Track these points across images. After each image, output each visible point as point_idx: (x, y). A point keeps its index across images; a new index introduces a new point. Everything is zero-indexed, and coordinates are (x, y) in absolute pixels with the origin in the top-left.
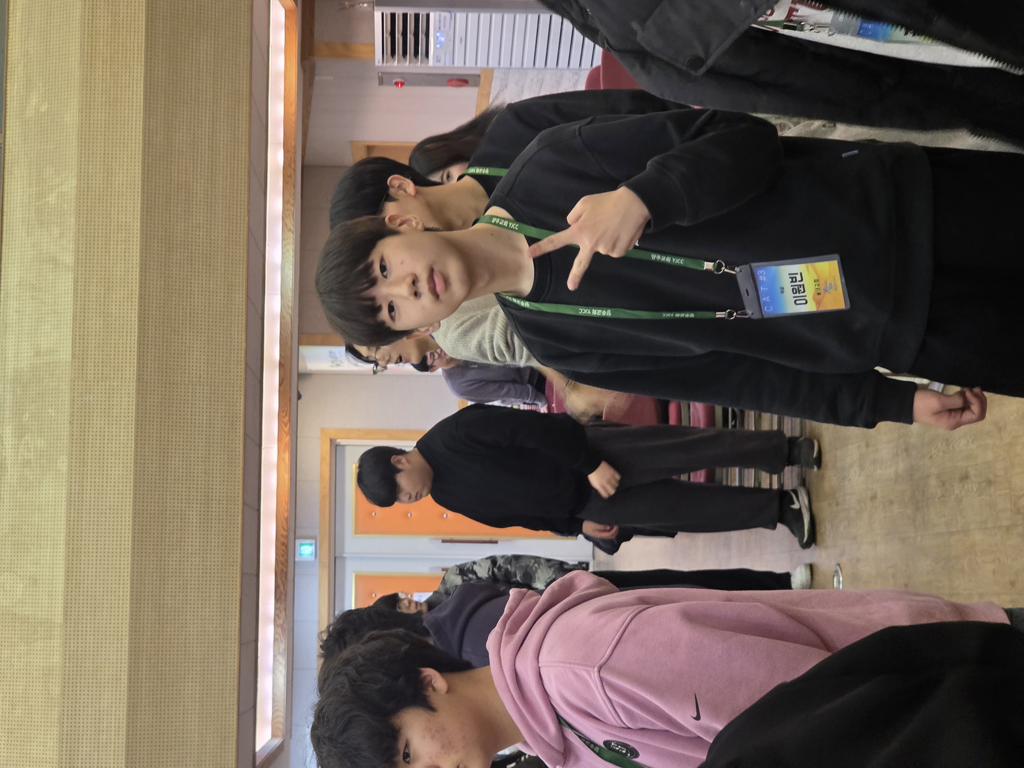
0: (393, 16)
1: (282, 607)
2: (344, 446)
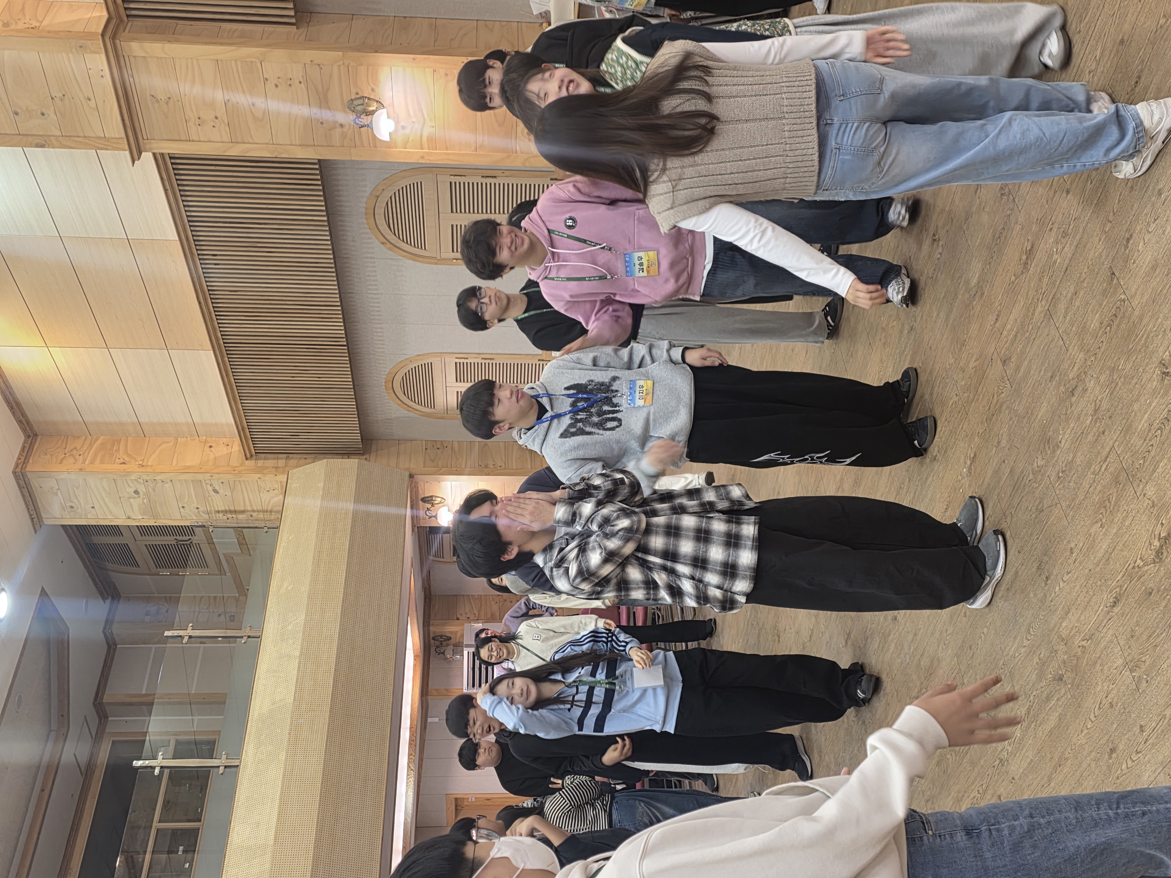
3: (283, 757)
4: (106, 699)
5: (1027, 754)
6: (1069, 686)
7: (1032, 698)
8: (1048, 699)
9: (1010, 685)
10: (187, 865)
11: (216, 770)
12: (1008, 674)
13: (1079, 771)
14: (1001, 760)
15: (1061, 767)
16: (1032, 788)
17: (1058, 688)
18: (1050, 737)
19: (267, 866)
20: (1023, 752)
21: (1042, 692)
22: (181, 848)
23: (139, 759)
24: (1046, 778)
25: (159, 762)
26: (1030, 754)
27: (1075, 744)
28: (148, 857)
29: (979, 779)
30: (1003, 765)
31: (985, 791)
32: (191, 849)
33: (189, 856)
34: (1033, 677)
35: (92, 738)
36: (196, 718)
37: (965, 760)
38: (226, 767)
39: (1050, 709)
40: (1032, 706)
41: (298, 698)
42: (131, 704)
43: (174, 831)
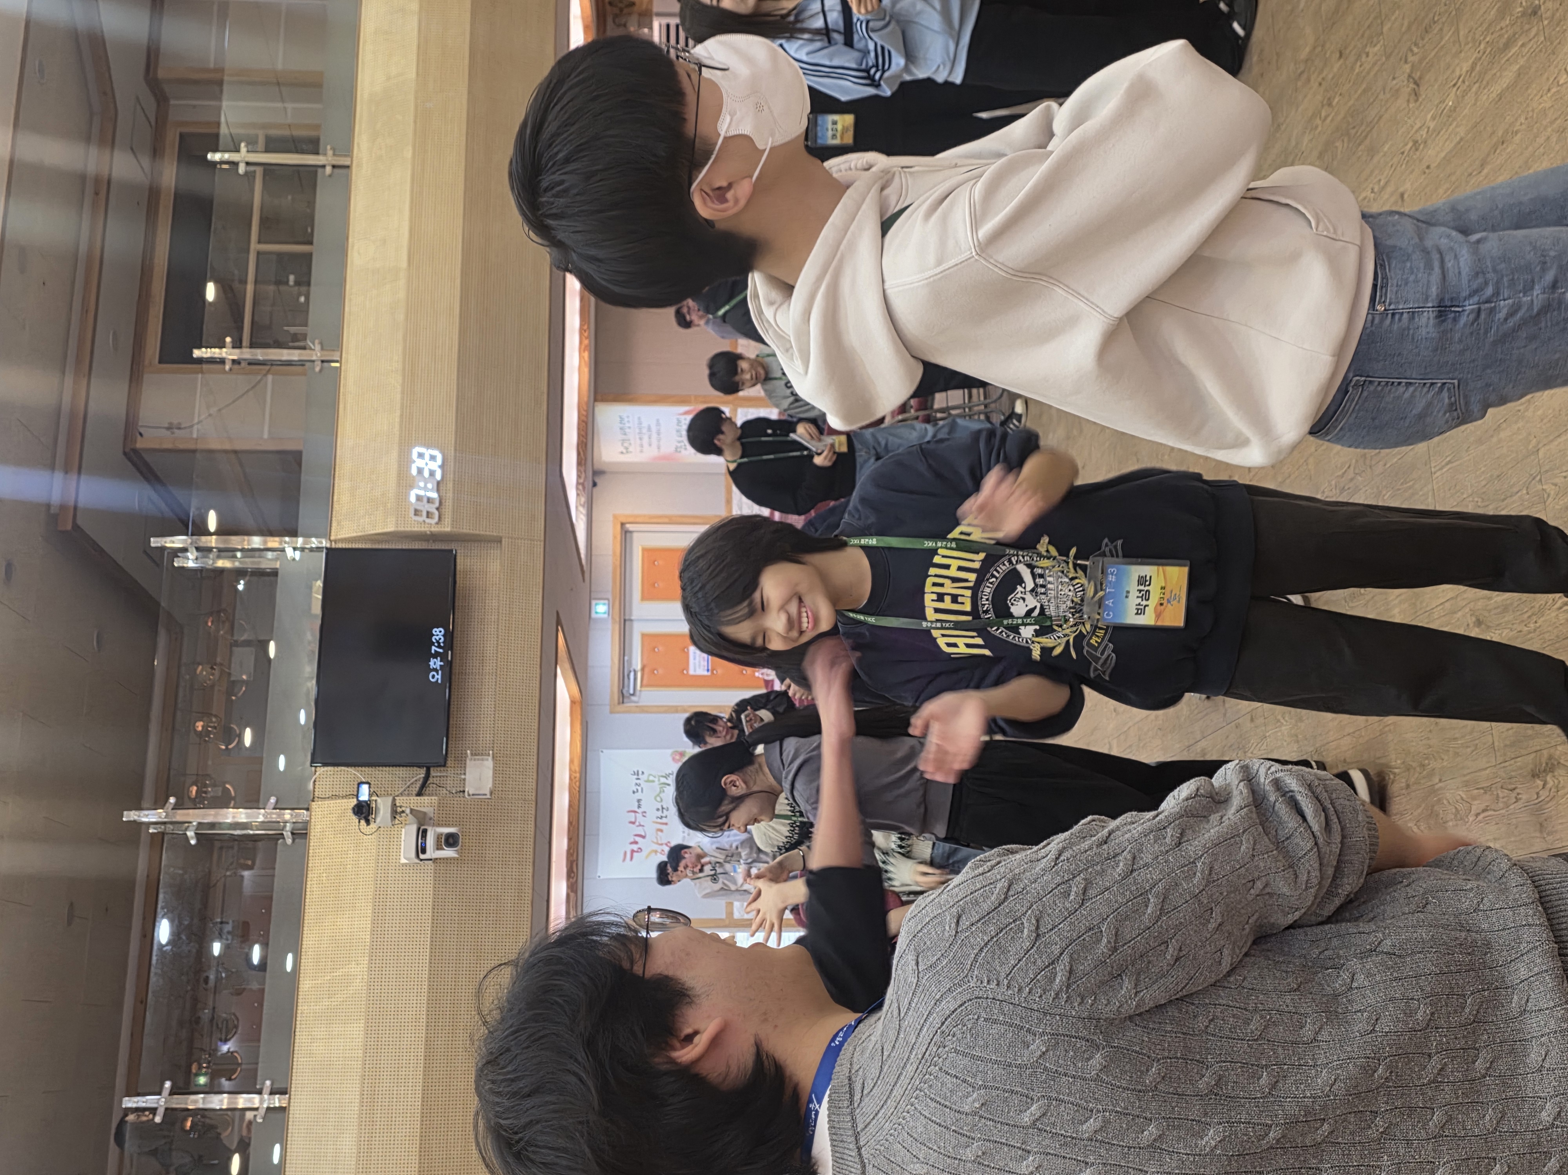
0: (668, 26)
1: (582, 469)
2: (631, 532)
3: (408, 153)
4: (161, 74)
5: (1458, 130)
6: (1546, 22)
7: (1482, 46)
8: (1507, 46)
9: (1453, 29)
10: (302, 299)
11: (320, 170)
12: (1454, 13)
13: (1530, 149)
14: (1415, 142)
15: (1505, 145)
16: (1453, 178)
17: (1527, 27)
18: (1496, 103)
19: (402, 295)
20: (1451, 128)
21: (1501, 36)
22: (292, 278)
23: (216, 150)
24: (1477, 162)
25: (243, 155)
26: (1462, 131)
27: (1533, 111)
28: (250, 288)
29: (1376, 172)
30: (1417, 150)
31: (1383, 188)
32: (305, 281)
33: (304, 289)
34: (1492, 13)
35: (151, 126)
36: (290, 106)
37: (1362, 147)
38: (334, 167)
39: (1507, 60)
40: (1480, 58)
41: (422, 73)
42: (196, 82)
43: (280, 255)
